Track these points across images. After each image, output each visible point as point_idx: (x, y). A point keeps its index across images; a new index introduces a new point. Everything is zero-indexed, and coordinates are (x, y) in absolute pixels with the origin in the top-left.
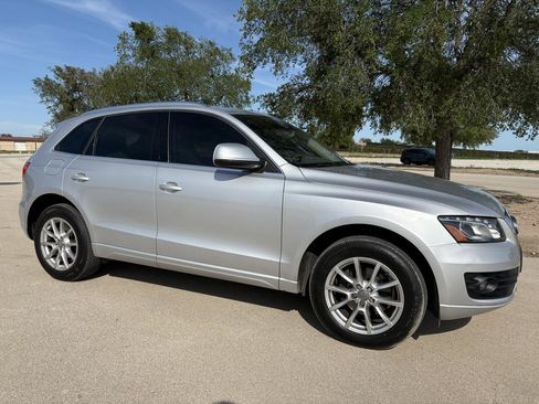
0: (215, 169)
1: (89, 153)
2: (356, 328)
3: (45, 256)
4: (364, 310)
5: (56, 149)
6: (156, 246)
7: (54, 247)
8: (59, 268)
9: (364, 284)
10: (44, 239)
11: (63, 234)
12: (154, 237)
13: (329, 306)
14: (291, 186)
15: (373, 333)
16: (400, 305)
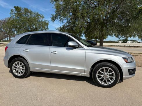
0: (66, 48)
1: (27, 44)
2: (104, 84)
3: (14, 72)
4: (106, 79)
5: (16, 43)
6: (50, 67)
7: (17, 69)
8: (19, 75)
9: (106, 73)
10: (13, 67)
11: (20, 66)
12: (50, 65)
13: (97, 79)
14: (87, 51)
15: (108, 84)
16: (114, 77)
